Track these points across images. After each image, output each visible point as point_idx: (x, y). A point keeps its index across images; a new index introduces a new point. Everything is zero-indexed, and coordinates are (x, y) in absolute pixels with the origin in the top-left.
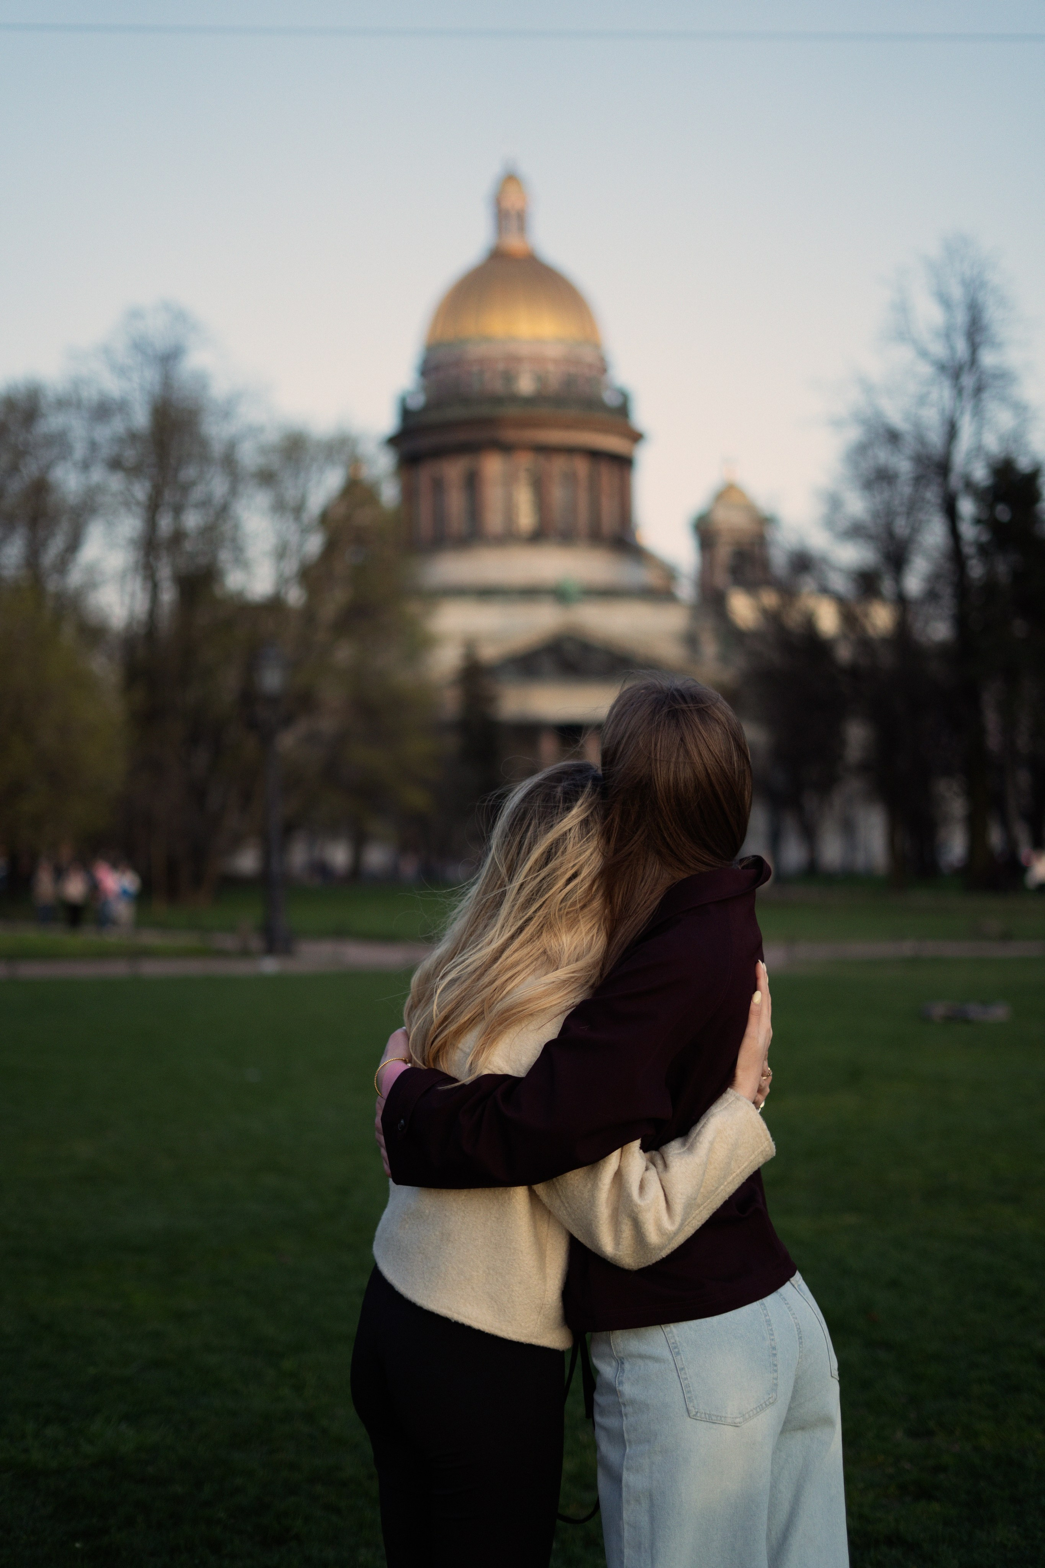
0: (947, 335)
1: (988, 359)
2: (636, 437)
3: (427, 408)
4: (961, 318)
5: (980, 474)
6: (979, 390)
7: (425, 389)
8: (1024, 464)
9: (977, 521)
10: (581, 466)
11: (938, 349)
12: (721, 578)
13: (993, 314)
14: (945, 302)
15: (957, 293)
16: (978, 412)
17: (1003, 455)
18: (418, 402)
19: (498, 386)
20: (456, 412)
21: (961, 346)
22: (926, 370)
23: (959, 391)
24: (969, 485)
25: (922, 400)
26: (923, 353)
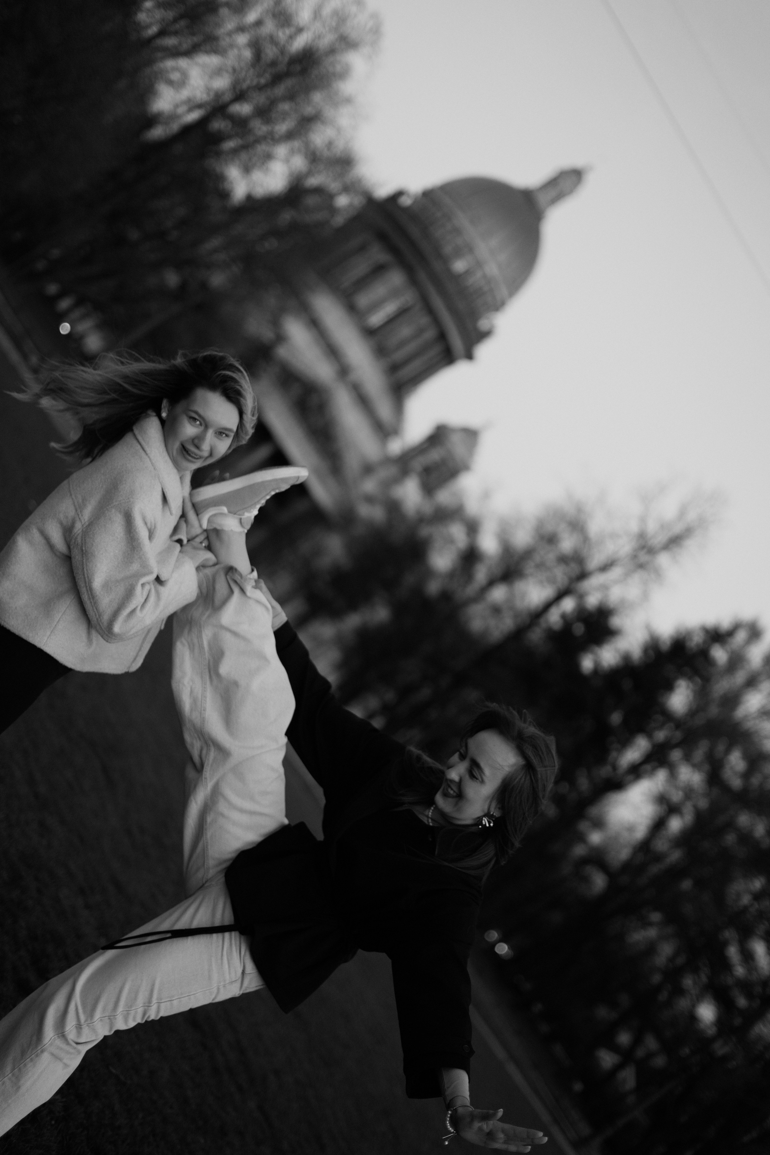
0: (663, 527)
1: (663, 559)
2: (469, 356)
3: (406, 210)
4: (678, 529)
5: (592, 601)
6: (641, 566)
7: (416, 201)
8: (615, 622)
9: (564, 616)
10: (430, 334)
11: (652, 527)
12: (418, 464)
13: (691, 544)
14: (682, 513)
15: (692, 516)
16: (627, 575)
17: (612, 606)
18: (406, 201)
19: (448, 249)
20: (415, 232)
21: (660, 539)
22: (634, 527)
23: (634, 557)
24: (581, 597)
25: (614, 536)
26: (643, 520)
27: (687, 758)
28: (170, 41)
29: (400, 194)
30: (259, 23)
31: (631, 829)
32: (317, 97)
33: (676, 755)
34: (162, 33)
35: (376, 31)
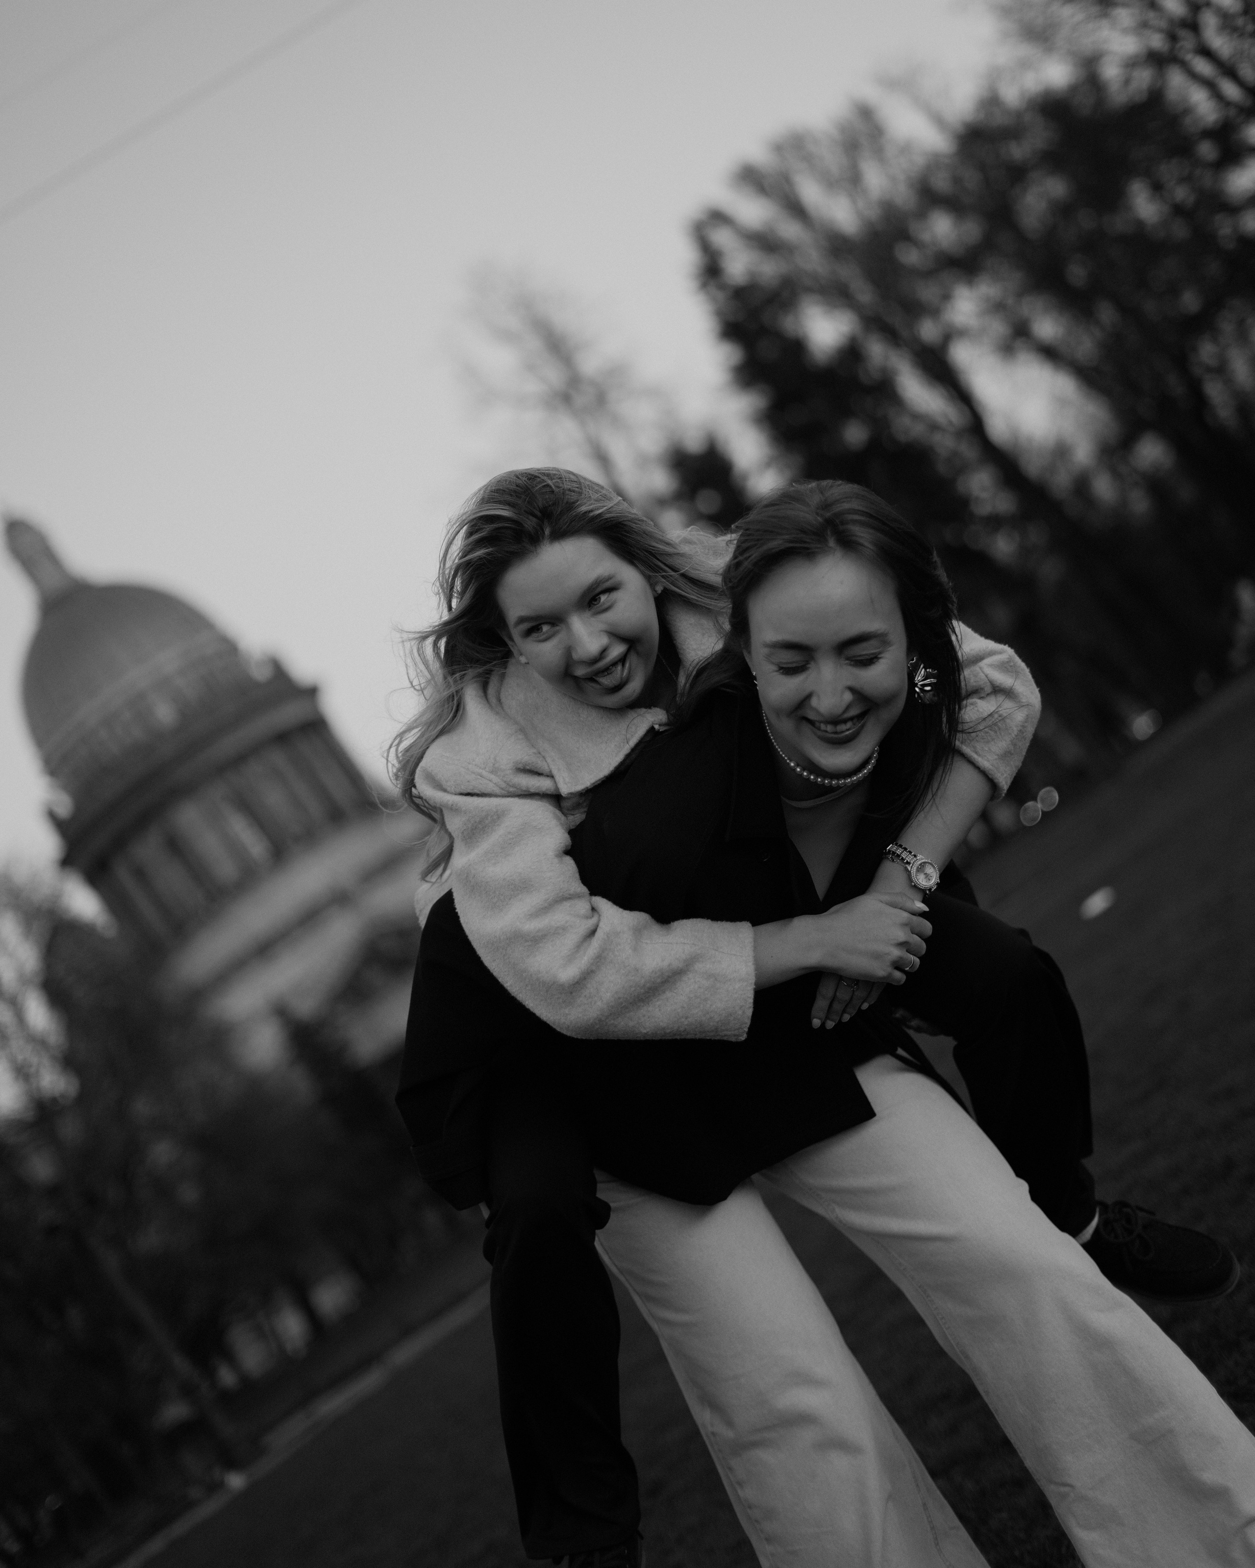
0: (530, 369)
2: (312, 693)
3: (79, 808)
4: (534, 343)
6: (601, 400)
7: (63, 789)
10: (278, 758)
11: (533, 387)
14: (506, 336)
15: (512, 320)
18: (64, 806)
20: (112, 789)
21: (553, 371)
23: (583, 413)
27: (935, 312)
29: (52, 816)
31: (1061, 402)
33: (928, 331)
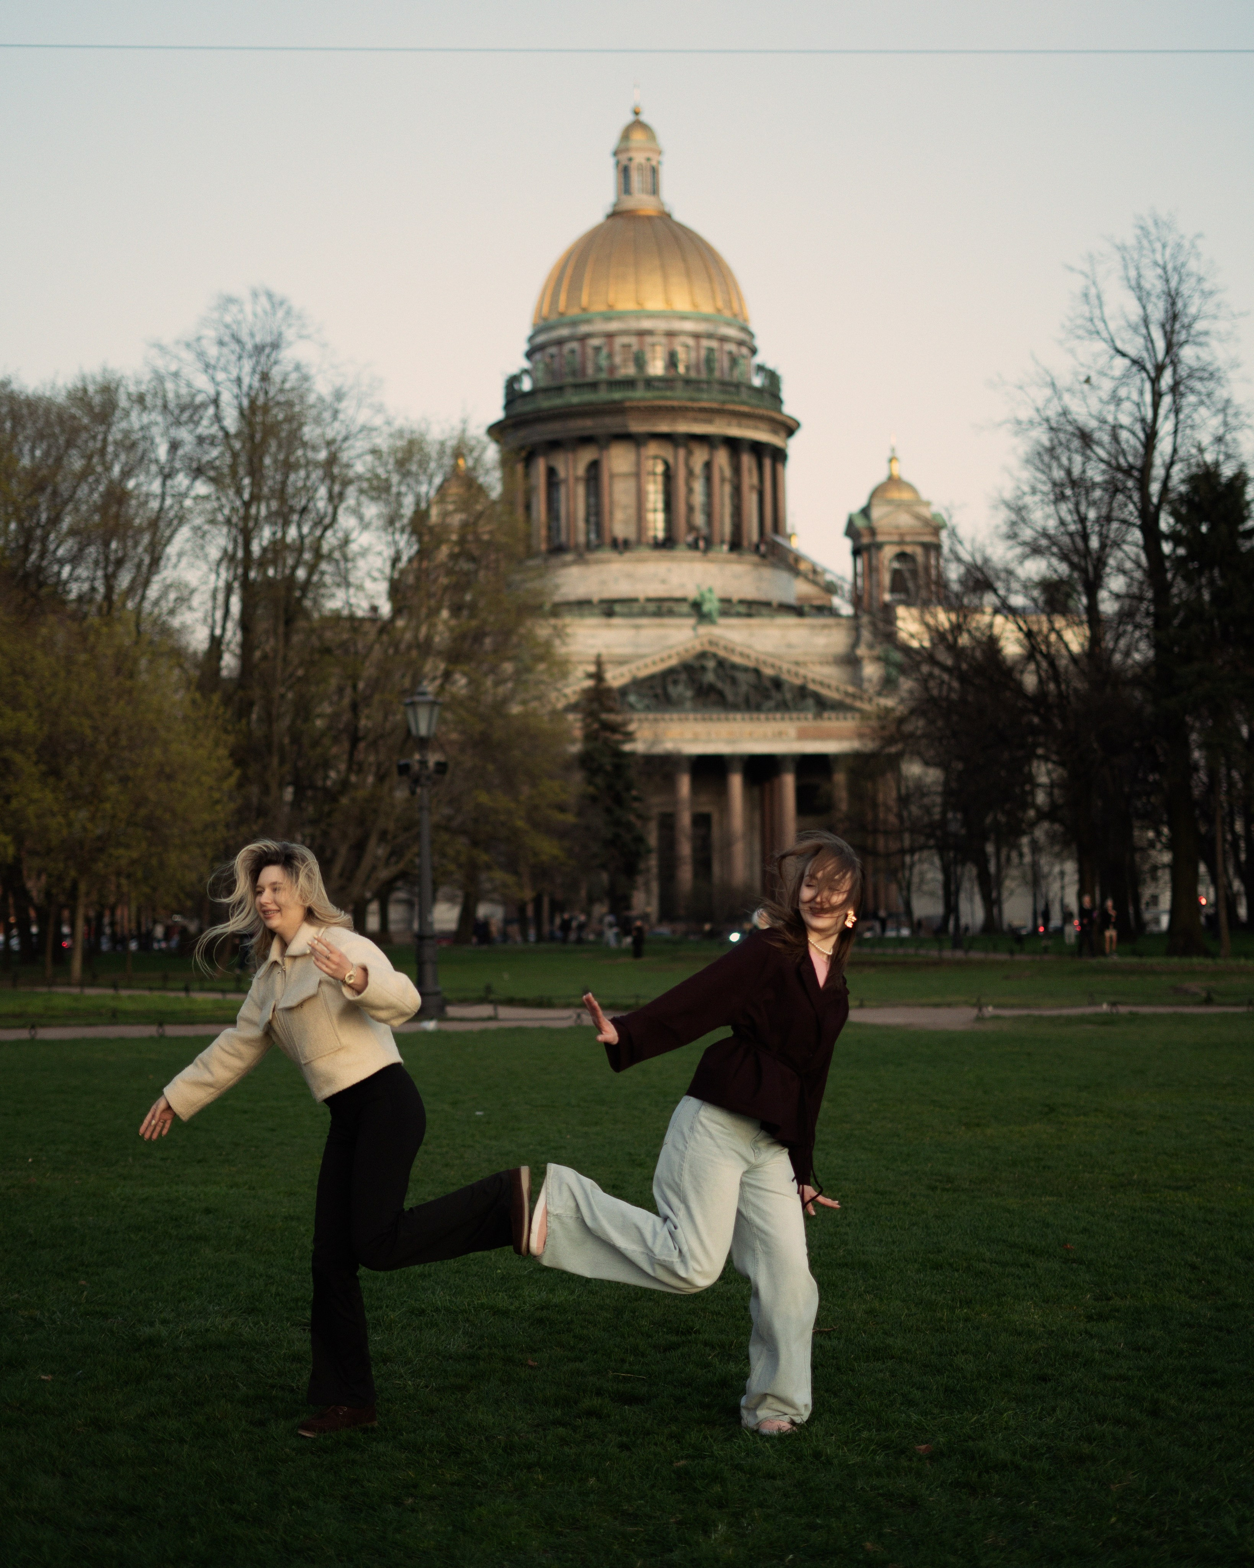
2: (789, 428)
3: (539, 390)
7: (533, 372)
10: (721, 455)
12: (884, 595)
18: (526, 383)
28: (124, 580)
30: (174, 446)
32: (309, 432)
34: (110, 580)
35: (275, 302)
